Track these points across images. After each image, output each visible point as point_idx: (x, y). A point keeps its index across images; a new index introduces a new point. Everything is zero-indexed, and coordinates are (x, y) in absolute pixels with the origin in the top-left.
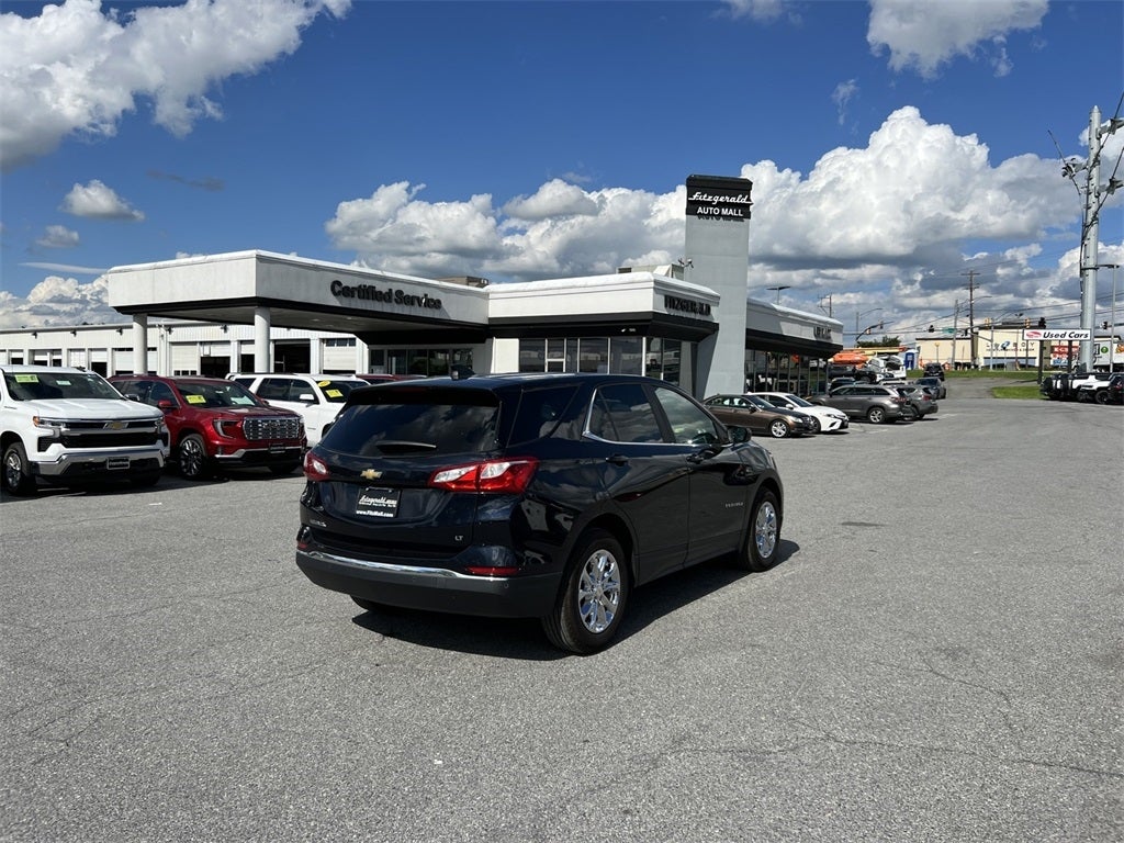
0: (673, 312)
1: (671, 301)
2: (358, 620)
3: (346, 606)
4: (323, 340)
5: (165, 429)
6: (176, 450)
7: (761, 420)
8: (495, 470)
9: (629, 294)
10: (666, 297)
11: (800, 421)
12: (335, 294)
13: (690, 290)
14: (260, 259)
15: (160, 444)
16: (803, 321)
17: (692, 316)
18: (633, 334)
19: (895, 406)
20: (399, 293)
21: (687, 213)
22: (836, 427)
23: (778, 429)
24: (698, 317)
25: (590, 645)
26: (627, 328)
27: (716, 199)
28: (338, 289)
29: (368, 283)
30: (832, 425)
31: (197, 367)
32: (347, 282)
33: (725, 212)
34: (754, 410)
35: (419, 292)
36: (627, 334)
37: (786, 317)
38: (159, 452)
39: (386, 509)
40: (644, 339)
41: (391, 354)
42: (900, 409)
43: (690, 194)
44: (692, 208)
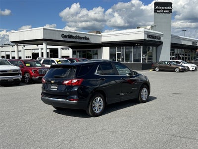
0: (150, 39)
1: (149, 36)
2: (54, 111)
3: (52, 108)
4: (61, 48)
5: (21, 72)
6: (24, 77)
7: (173, 68)
8: (75, 81)
9: (138, 35)
11: (183, 68)
12: (62, 37)
13: (155, 33)
14: (44, 29)
15: (20, 75)
16: (189, 40)
17: (155, 40)
18: (139, 45)
20: (78, 36)
21: (154, 12)
22: (194, 69)
23: (177, 70)
25: (96, 115)
26: (137, 44)
27: (162, 8)
28: (63, 36)
29: (71, 34)
31: (31, 55)
32: (65, 34)
33: (165, 11)
34: (171, 65)
35: (84, 36)
37: (183, 39)
38: (20, 77)
39: (56, 89)
40: (142, 46)
41: (78, 51)
43: (155, 7)
44: (156, 11)
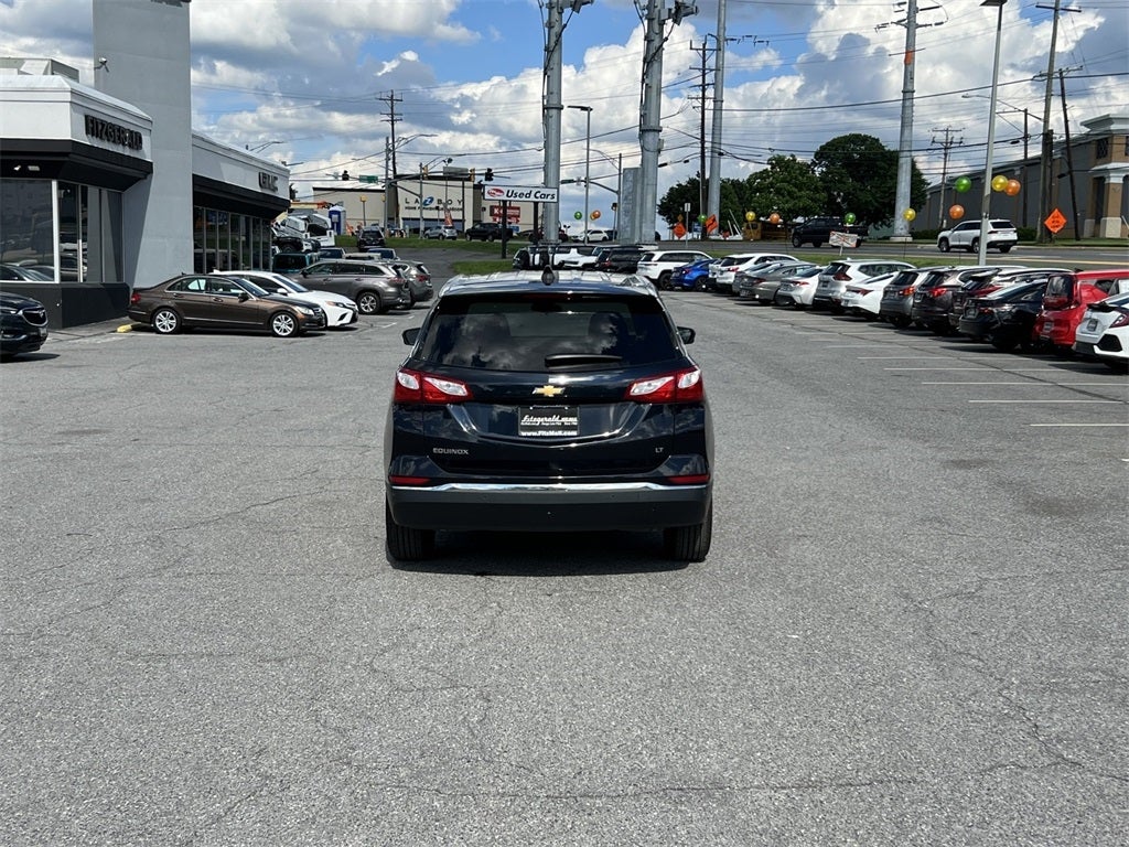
0: (97, 143)
1: (94, 126)
7: (258, 313)
10: (86, 117)
11: (311, 312)
13: (116, 108)
16: (247, 164)
17: (119, 149)
18: (34, 174)
19: (392, 290)
22: (345, 321)
23: (282, 325)
24: (127, 152)
26: (24, 164)
30: (342, 317)
34: (246, 297)
36: (24, 173)
37: (228, 155)
40: (54, 184)
42: (398, 294)
